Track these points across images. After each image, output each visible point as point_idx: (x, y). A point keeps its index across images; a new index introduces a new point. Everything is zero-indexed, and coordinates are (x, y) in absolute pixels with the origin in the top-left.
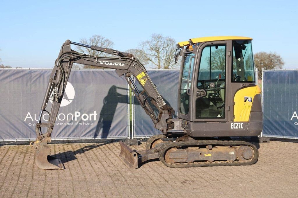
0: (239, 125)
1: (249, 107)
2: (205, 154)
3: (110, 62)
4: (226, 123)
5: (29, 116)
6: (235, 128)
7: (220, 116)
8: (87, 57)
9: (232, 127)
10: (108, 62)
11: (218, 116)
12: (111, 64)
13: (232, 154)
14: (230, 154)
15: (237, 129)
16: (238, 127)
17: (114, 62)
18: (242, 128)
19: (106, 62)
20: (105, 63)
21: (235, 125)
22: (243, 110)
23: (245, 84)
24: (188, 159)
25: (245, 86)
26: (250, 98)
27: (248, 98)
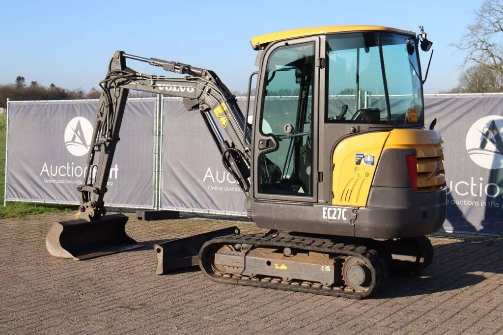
0: (338, 212)
1: (368, 175)
2: (276, 265)
3: (173, 86)
4: (312, 206)
5: (209, 174)
6: (330, 218)
7: (303, 192)
8: (138, 78)
9: (324, 215)
10: (170, 85)
11: (299, 191)
12: (175, 89)
13: (328, 270)
14: (322, 269)
15: (334, 220)
16: (337, 215)
17: (179, 86)
18: (344, 219)
19: (168, 85)
20: (166, 88)
21: (330, 211)
22: (354, 181)
23: (359, 127)
24: (245, 269)
25: (357, 131)
26: (369, 156)
27: (364, 157)
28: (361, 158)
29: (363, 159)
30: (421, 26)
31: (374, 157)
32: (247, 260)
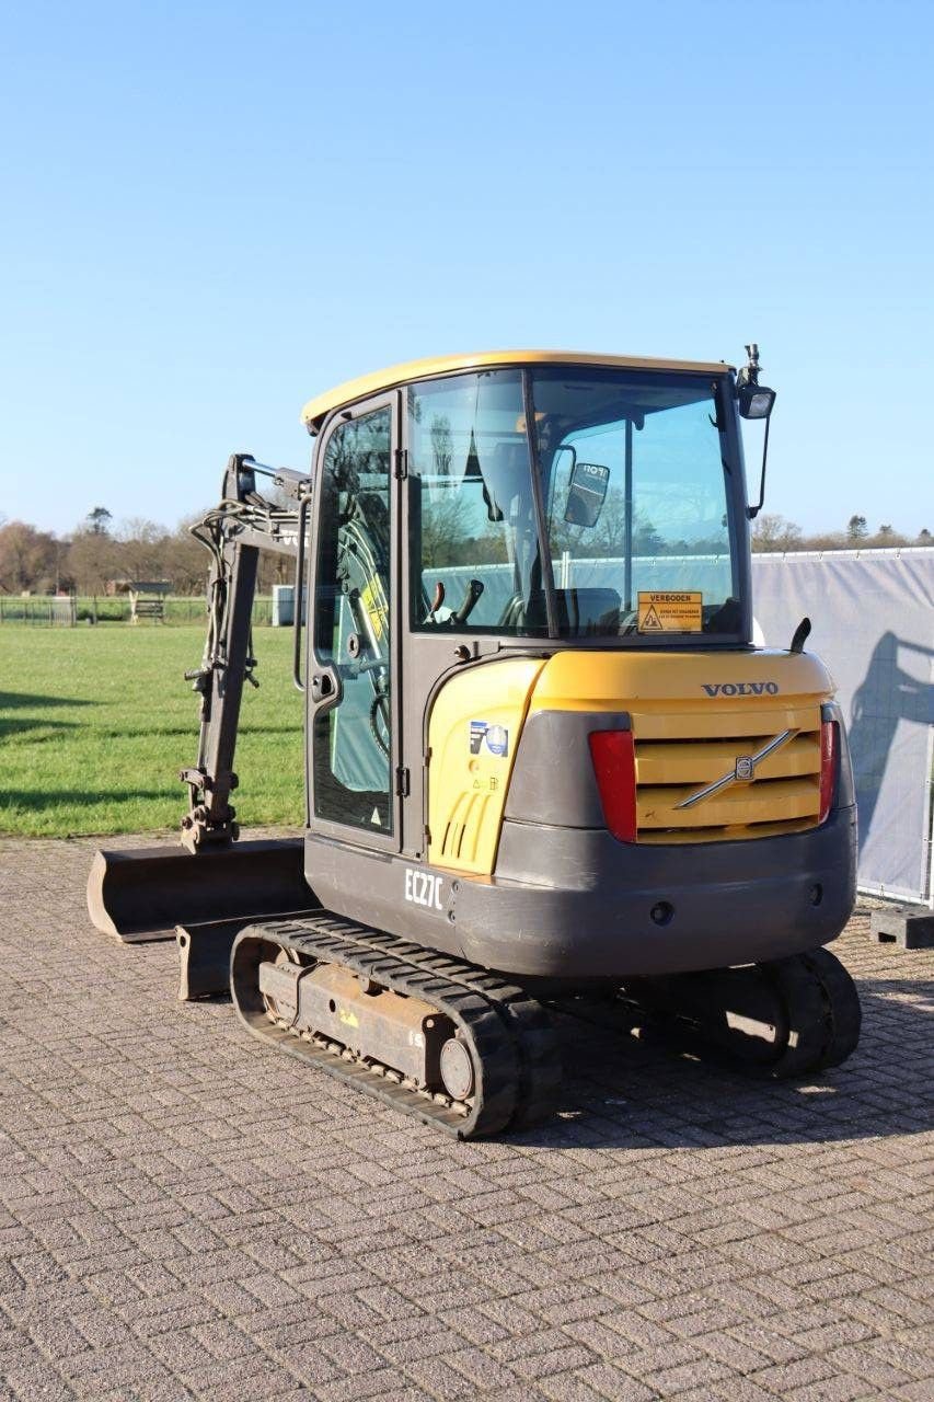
0: (429, 885)
1: (494, 782)
2: (343, 1012)
4: (390, 862)
6: (416, 899)
7: (378, 821)
9: (406, 891)
11: (372, 819)
13: (419, 1045)
14: (410, 1041)
15: (423, 907)
16: (427, 895)
21: (418, 879)
22: (468, 799)
23: (476, 645)
24: (298, 1013)
25: (472, 656)
26: (497, 729)
27: (487, 730)
28: (482, 734)
29: (484, 737)
30: (751, 344)
31: (506, 732)
32: (303, 991)
